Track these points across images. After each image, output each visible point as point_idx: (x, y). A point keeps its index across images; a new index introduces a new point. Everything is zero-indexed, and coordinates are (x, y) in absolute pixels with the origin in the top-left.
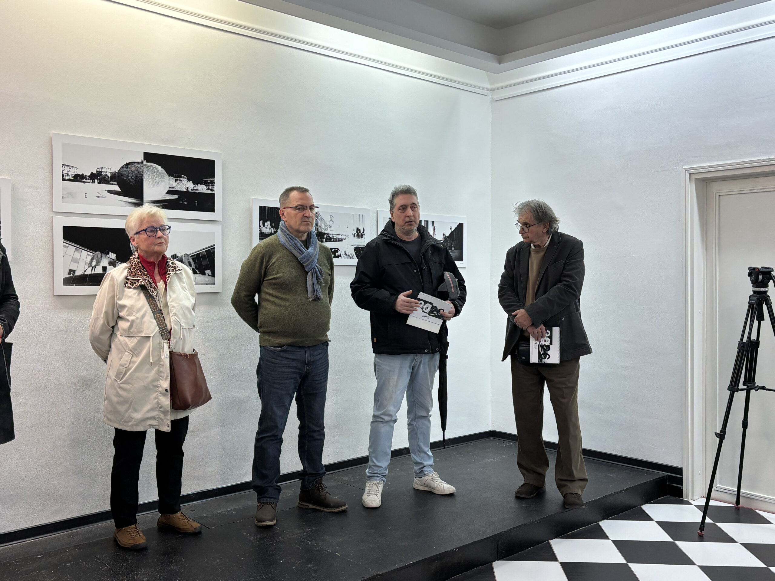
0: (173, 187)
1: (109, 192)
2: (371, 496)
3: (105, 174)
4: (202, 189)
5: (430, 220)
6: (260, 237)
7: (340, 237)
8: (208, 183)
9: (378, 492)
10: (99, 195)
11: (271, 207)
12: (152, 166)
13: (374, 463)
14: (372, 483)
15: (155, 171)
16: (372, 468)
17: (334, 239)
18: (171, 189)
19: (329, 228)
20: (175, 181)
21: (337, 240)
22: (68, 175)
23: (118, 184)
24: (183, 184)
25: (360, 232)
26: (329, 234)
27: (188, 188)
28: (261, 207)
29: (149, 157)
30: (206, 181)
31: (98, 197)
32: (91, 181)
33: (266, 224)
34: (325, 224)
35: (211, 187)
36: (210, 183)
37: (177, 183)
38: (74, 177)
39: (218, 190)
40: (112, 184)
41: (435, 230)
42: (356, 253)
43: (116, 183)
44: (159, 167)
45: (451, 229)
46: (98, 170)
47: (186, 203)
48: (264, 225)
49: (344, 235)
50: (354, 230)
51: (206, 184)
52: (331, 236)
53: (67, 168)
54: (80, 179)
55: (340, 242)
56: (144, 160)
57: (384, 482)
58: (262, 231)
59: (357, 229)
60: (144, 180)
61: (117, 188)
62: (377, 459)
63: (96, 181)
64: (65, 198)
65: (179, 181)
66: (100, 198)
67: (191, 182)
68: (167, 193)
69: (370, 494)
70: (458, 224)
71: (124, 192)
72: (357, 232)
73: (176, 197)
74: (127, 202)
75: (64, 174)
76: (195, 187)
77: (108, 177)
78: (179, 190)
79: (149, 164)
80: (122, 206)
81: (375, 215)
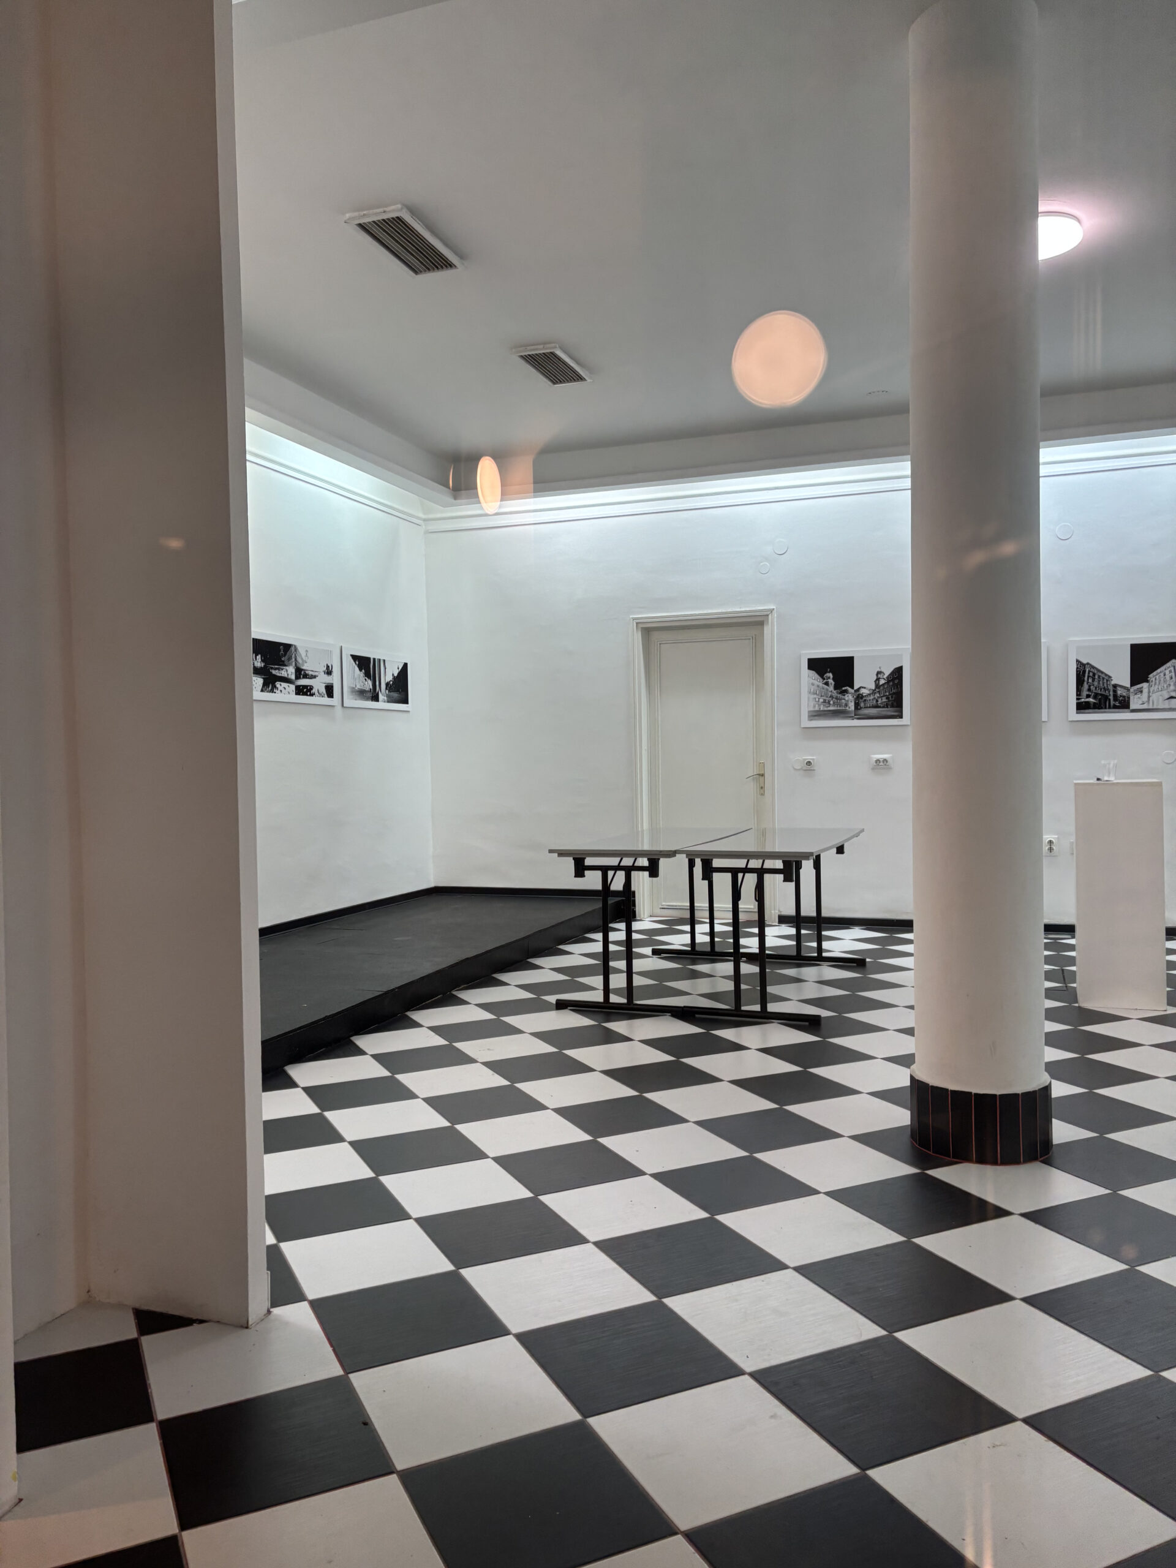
5: (382, 658)
7: (314, 674)
19: (305, 664)
25: (329, 669)
26: (306, 670)
28: (254, 640)
34: (302, 659)
48: (256, 659)
49: (316, 672)
50: (325, 666)
52: (307, 672)
59: (327, 665)
70: (404, 664)
72: (327, 669)
81: (339, 651)
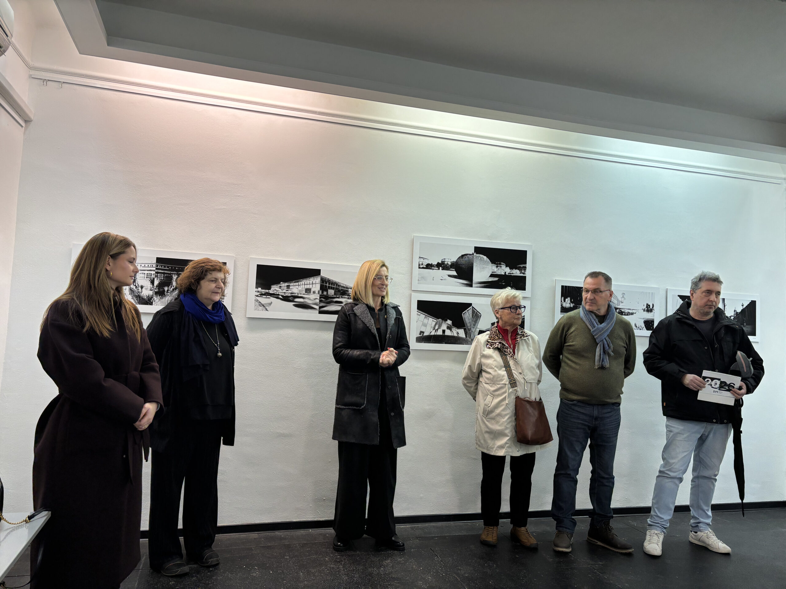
0: (494, 271)
1: (449, 276)
2: (652, 545)
3: (447, 263)
4: (516, 272)
6: (561, 310)
7: (631, 311)
8: (521, 268)
9: (659, 542)
10: (442, 278)
11: (571, 287)
12: (480, 256)
13: (656, 513)
14: (653, 531)
15: (481, 259)
16: (654, 517)
17: (625, 313)
18: (493, 273)
19: (621, 304)
20: (496, 267)
21: (628, 314)
22: (422, 264)
23: (455, 271)
24: (502, 269)
25: (649, 307)
26: (621, 309)
27: (505, 272)
28: (562, 286)
29: (479, 250)
30: (520, 267)
31: (442, 280)
32: (437, 269)
33: (567, 300)
34: (618, 300)
35: (523, 272)
36: (523, 268)
37: (498, 269)
38: (426, 266)
39: (528, 274)
40: (452, 270)
41: (726, 307)
42: (645, 326)
43: (454, 270)
44: (485, 257)
45: (743, 305)
46: (443, 260)
47: (503, 284)
48: (565, 301)
49: (634, 310)
50: (644, 306)
51: (519, 269)
52: (623, 310)
53: (422, 260)
54: (430, 267)
55: (631, 316)
56: (475, 252)
57: (664, 534)
58: (563, 306)
60: (474, 267)
61: (454, 273)
62: (659, 511)
63: (441, 268)
64: (420, 280)
65: (499, 267)
66: (443, 280)
67: (508, 268)
68: (490, 276)
69: (651, 543)
70: (751, 301)
71: (459, 276)
72: (647, 307)
73: (496, 279)
74: (461, 283)
75: (420, 264)
76: (511, 271)
77: (449, 265)
78: (499, 274)
79: (478, 255)
80: (457, 286)
81: (664, 293)
